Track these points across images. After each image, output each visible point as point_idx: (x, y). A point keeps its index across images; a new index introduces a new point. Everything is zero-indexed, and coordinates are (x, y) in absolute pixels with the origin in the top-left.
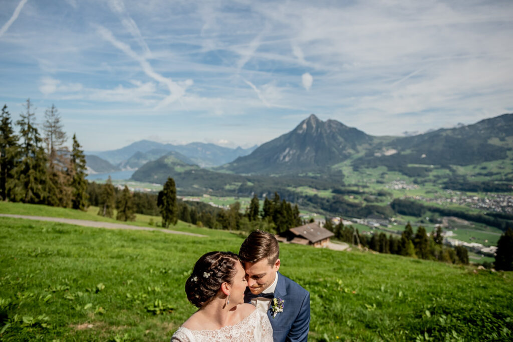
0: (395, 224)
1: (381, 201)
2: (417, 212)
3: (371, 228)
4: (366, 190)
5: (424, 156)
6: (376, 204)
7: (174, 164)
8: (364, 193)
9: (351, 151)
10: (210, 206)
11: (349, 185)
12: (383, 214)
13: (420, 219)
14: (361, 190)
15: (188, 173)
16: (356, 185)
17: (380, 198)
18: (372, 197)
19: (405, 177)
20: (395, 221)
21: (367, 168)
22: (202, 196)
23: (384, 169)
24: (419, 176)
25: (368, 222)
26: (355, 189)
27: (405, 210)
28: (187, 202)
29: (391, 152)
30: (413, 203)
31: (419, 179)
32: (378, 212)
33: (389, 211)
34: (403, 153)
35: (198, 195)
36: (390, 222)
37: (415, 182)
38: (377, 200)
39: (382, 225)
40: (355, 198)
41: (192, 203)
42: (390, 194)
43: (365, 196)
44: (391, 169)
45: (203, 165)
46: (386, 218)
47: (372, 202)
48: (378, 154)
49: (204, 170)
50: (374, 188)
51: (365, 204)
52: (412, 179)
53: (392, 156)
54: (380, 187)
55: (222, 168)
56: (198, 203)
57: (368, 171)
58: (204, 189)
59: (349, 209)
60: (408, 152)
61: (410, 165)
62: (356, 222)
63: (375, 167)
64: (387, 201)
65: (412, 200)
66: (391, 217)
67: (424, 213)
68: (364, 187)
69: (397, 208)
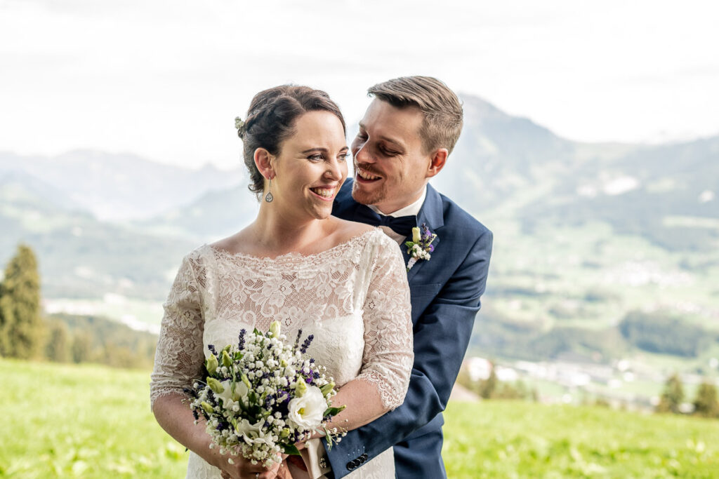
0: (629, 377)
1: (594, 316)
2: (686, 347)
3: (566, 389)
4: (554, 286)
5: (707, 196)
6: (579, 323)
7: (21, 205)
8: (547, 294)
9: (515, 179)
10: (126, 329)
11: (510, 273)
12: (598, 349)
13: (694, 364)
14: (541, 286)
15: (62, 234)
16: (527, 273)
17: (590, 307)
18: (570, 306)
19: (659, 253)
20: (630, 370)
21: (559, 225)
22: (101, 298)
23: (601, 230)
24: (693, 248)
25: (558, 373)
26: (524, 282)
27: (657, 340)
28: (61, 316)
29: (621, 185)
30: (676, 323)
31: (695, 259)
32: (585, 345)
33: (613, 343)
34: (653, 187)
35: (91, 296)
36: (616, 371)
37: (684, 266)
38: (581, 313)
39: (595, 380)
40: (525, 308)
41: (73, 320)
42: (617, 298)
43: (550, 302)
44: (621, 228)
45: (106, 212)
46: (605, 362)
47: (568, 317)
48: (587, 191)
49: (108, 227)
50: (576, 281)
51: (549, 323)
52: (677, 257)
53: (626, 197)
54: (589, 280)
55: (158, 221)
56: (91, 319)
57: (562, 236)
58: (108, 280)
59: (509, 336)
60: (666, 184)
61: (671, 221)
62: (524, 372)
63: (579, 224)
64: (608, 317)
65: (674, 313)
66: (620, 358)
67: (706, 348)
68: (550, 277)
69: (635, 335)
